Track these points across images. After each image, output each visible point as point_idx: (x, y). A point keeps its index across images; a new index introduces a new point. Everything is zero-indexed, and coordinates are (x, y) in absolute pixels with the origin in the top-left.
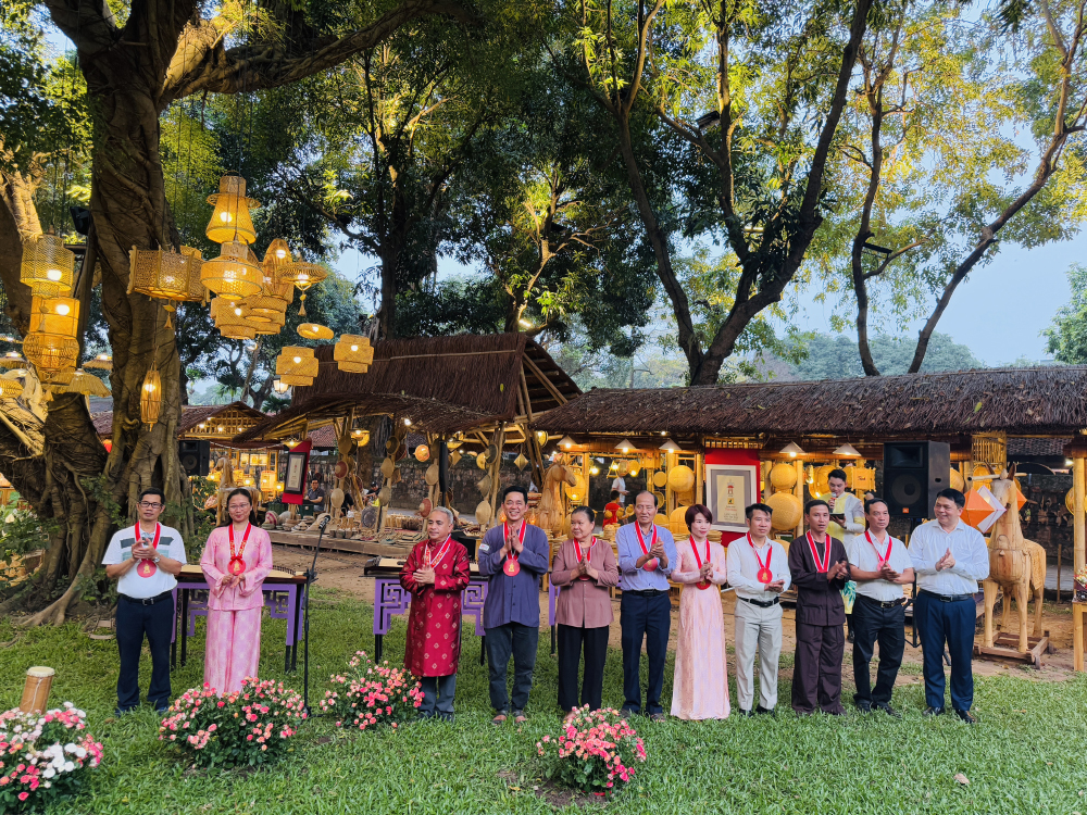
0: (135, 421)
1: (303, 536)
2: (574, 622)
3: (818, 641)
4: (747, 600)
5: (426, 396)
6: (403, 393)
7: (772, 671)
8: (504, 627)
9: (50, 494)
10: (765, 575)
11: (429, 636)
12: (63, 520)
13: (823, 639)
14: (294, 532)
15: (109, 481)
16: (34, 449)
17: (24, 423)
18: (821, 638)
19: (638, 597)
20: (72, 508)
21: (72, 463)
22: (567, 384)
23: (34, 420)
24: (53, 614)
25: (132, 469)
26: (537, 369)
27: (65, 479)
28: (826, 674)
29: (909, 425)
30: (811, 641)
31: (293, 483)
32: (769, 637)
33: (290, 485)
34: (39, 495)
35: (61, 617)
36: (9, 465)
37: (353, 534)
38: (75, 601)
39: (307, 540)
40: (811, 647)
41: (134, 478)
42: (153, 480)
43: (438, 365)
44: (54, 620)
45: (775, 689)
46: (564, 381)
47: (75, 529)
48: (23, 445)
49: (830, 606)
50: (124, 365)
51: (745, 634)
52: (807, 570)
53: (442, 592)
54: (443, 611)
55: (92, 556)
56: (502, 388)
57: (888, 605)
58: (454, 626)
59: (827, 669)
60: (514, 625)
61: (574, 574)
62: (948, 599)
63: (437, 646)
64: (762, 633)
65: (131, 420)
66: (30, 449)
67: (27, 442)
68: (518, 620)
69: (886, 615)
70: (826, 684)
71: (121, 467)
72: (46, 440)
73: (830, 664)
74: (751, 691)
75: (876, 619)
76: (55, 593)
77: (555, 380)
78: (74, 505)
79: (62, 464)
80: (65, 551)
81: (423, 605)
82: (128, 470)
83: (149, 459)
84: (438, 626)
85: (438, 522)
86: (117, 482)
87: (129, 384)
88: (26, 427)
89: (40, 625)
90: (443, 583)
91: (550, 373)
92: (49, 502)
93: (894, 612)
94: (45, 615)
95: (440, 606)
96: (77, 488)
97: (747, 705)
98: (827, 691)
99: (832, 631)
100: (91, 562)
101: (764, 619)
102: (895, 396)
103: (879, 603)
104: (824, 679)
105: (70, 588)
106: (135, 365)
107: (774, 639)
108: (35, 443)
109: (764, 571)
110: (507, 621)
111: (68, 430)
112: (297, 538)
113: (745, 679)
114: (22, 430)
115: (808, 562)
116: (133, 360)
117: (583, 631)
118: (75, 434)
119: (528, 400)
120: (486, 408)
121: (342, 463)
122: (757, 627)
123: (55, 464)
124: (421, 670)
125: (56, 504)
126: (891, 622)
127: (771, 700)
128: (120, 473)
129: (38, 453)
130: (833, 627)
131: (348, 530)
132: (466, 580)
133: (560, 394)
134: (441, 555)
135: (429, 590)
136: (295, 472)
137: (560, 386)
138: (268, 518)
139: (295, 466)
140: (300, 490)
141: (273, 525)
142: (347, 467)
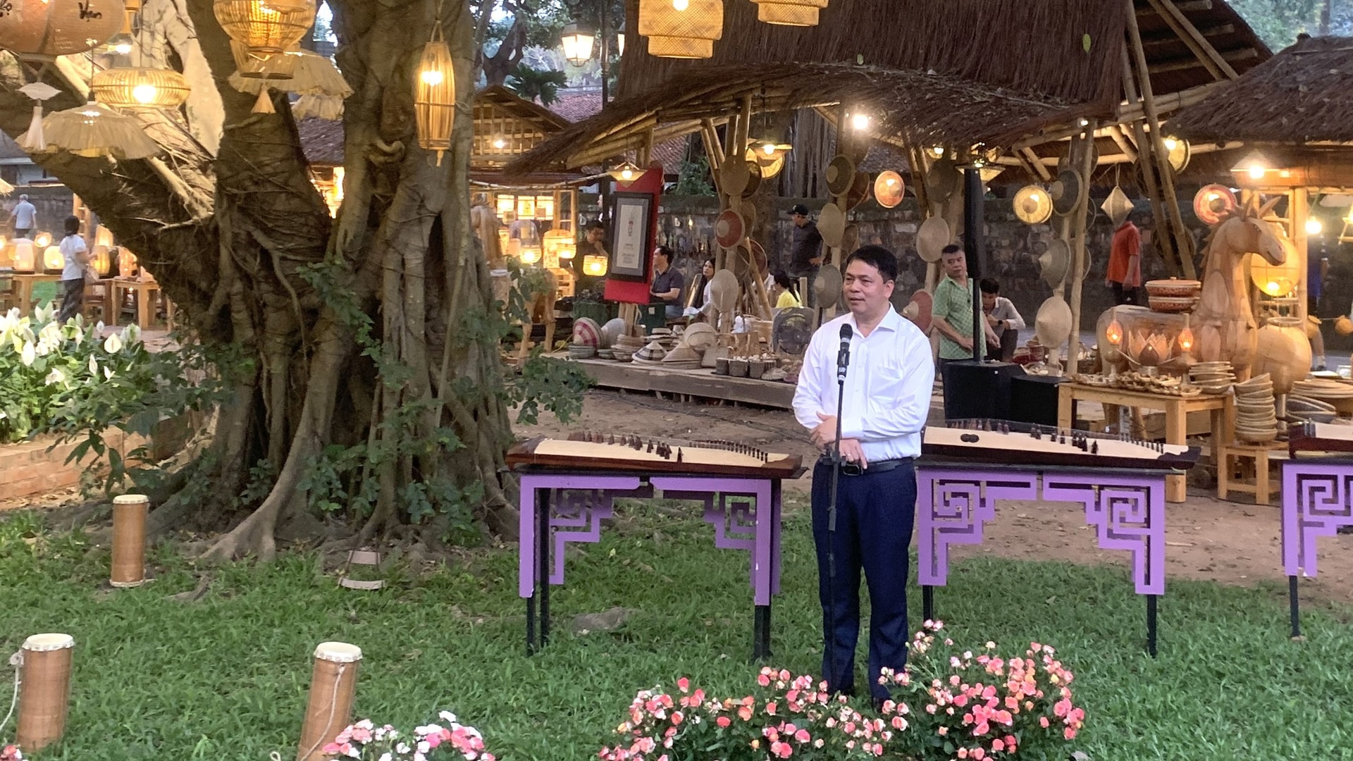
0: (396, 145)
1: (660, 371)
5: (912, 67)
6: (860, 60)
9: (228, 296)
12: (253, 348)
14: (638, 363)
15: (345, 269)
16: (196, 206)
17: (174, 153)
20: (269, 324)
21: (268, 232)
22: (1230, 28)
23: (190, 146)
24: (253, 537)
25: (388, 244)
27: (254, 266)
31: (628, 257)
33: (621, 263)
34: (206, 298)
35: (269, 543)
36: (152, 239)
37: (767, 368)
38: (289, 512)
39: (669, 379)
41: (391, 262)
42: (426, 264)
44: (255, 549)
46: (1221, 23)
47: (277, 367)
48: (177, 199)
50: (367, 30)
55: (315, 420)
56: (1087, 41)
65: (389, 143)
66: (189, 206)
67: (182, 193)
71: (366, 239)
72: (220, 186)
76: (250, 495)
77: (1203, 21)
78: (273, 318)
79: (249, 234)
80: (258, 408)
82: (378, 245)
83: (420, 221)
86: (357, 271)
87: (380, 68)
88: (179, 160)
89: (234, 559)
91: (1190, 5)
92: (225, 312)
94: (240, 538)
96: (277, 282)
100: (314, 433)
105: (277, 487)
106: (390, 30)
108: (197, 195)
111: (261, 165)
112: (646, 375)
114: (170, 167)
116: (385, 21)
118: (275, 174)
119: (1144, 68)
120: (1053, 89)
121: (730, 215)
123: (236, 235)
125: (240, 315)
128: (364, 251)
129: (204, 213)
131: (755, 358)
133: (1213, 52)
136: (630, 234)
137: (1213, 33)
138: (581, 333)
139: (631, 223)
140: (641, 274)
141: (591, 349)
142: (743, 225)
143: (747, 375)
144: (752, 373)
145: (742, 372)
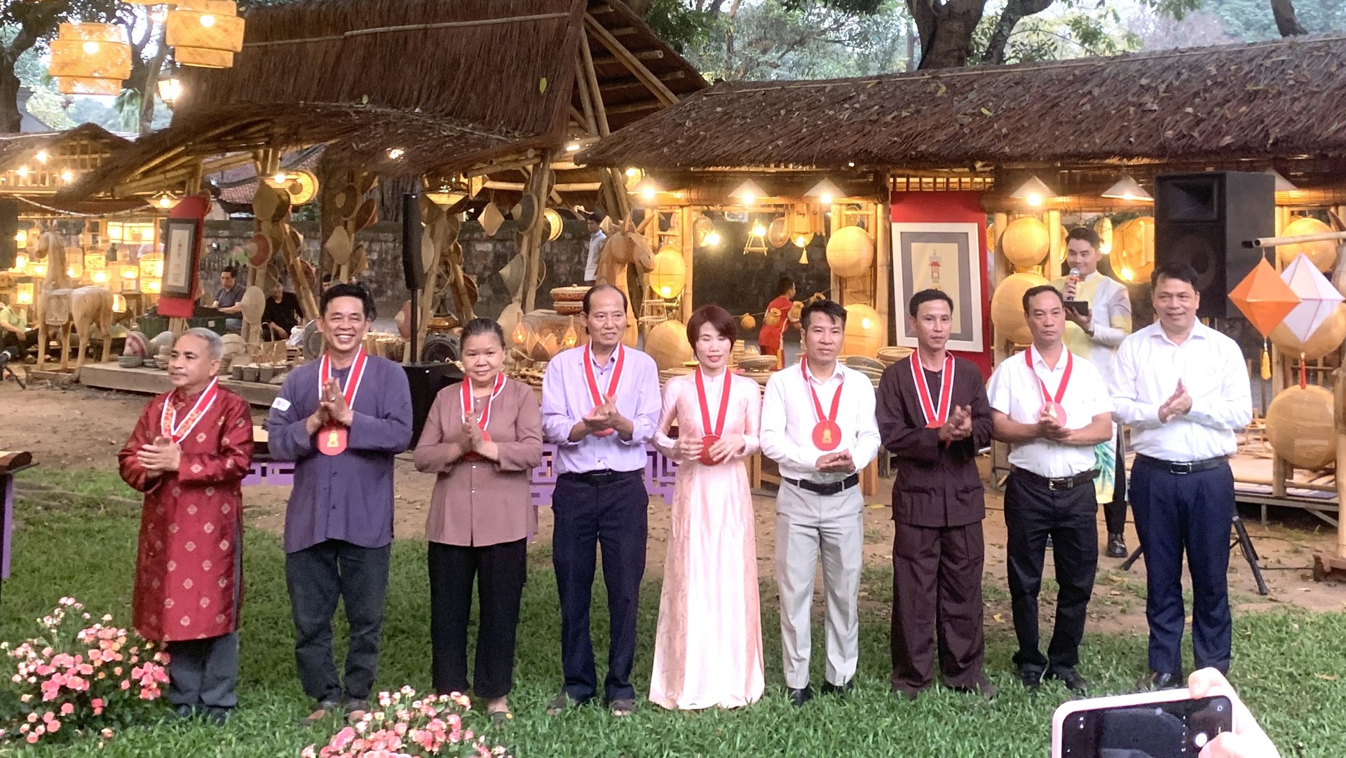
2: (454, 537)
3: (932, 556)
4: (794, 482)
6: (365, 100)
7: (844, 613)
8: (315, 550)
10: (827, 434)
11: (172, 566)
13: (943, 552)
18: (937, 549)
19: (582, 485)
22: (680, 74)
26: (621, 47)
28: (952, 618)
29: (1228, 140)
30: (916, 556)
31: (177, 277)
32: (836, 549)
37: (275, 373)
40: (915, 567)
43: (429, 43)
45: (853, 647)
46: (674, 69)
49: (950, 490)
51: (790, 546)
52: (909, 423)
53: (195, 485)
54: (200, 519)
56: (543, 83)
57: (1061, 484)
58: (224, 545)
59: (951, 607)
60: (335, 547)
61: (454, 451)
62: (1185, 468)
63: (188, 584)
64: (824, 543)
68: (339, 535)
69: (1059, 503)
70: (952, 639)
73: (958, 599)
74: (806, 653)
75: (1038, 512)
77: (658, 68)
81: (160, 510)
84: (190, 546)
85: (188, 355)
90: (196, 469)
91: (645, 54)
93: (1074, 497)
95: (192, 510)
97: (798, 678)
98: (953, 649)
99: (957, 537)
101: (825, 516)
102: (1223, 85)
103: (1046, 481)
104: (948, 626)
107: (844, 553)
109: (826, 430)
110: (319, 539)
113: (792, 631)
115: (911, 410)
117: (472, 554)
120: (515, 125)
121: (259, 238)
122: (815, 533)
124: (160, 631)
126: (1067, 517)
127: (844, 667)
130: (961, 528)
131: (267, 365)
132: (243, 462)
134: (195, 416)
135: (171, 482)
136: (179, 255)
137: (668, 78)
138: (130, 345)
139: (180, 245)
140: (186, 292)
141: (138, 359)
142: (271, 246)
143: (258, 380)
144: (261, 379)
145: (252, 377)
